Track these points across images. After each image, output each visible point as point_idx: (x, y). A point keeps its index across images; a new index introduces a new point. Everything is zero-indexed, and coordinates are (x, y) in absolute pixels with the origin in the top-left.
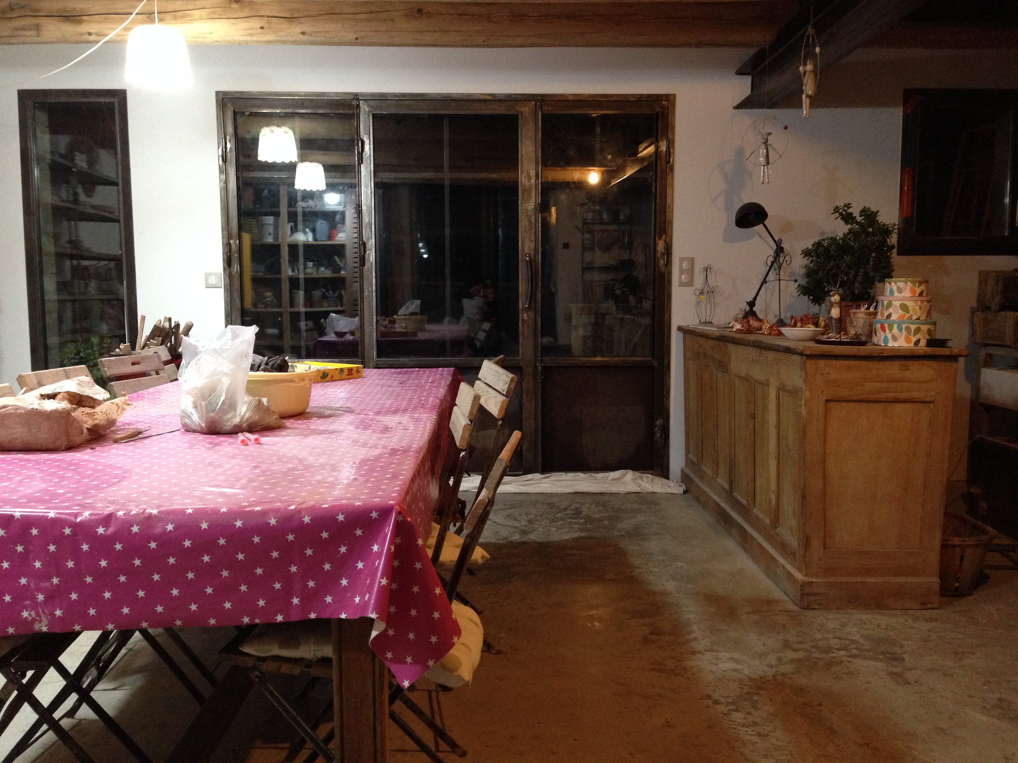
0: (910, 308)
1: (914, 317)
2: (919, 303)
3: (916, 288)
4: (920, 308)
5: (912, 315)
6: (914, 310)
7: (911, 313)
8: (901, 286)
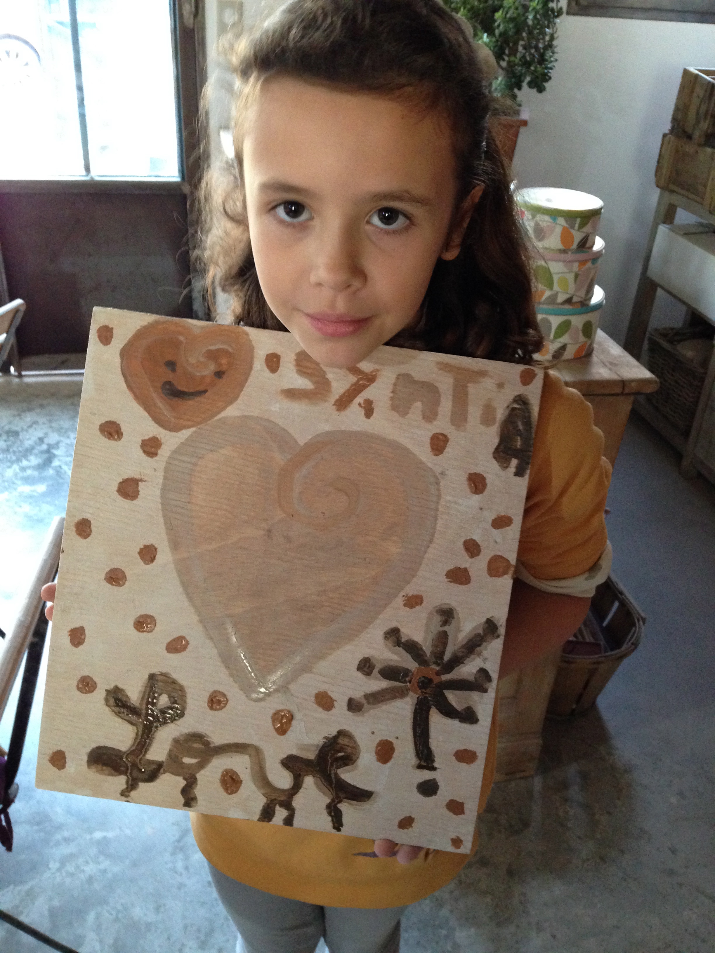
0: (556, 278)
1: (561, 298)
2: (576, 266)
3: (574, 232)
4: (577, 276)
5: (557, 293)
6: (563, 282)
7: (556, 287)
8: (543, 225)
